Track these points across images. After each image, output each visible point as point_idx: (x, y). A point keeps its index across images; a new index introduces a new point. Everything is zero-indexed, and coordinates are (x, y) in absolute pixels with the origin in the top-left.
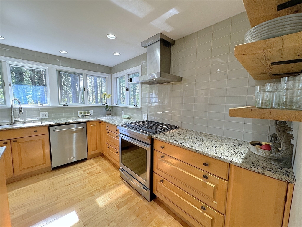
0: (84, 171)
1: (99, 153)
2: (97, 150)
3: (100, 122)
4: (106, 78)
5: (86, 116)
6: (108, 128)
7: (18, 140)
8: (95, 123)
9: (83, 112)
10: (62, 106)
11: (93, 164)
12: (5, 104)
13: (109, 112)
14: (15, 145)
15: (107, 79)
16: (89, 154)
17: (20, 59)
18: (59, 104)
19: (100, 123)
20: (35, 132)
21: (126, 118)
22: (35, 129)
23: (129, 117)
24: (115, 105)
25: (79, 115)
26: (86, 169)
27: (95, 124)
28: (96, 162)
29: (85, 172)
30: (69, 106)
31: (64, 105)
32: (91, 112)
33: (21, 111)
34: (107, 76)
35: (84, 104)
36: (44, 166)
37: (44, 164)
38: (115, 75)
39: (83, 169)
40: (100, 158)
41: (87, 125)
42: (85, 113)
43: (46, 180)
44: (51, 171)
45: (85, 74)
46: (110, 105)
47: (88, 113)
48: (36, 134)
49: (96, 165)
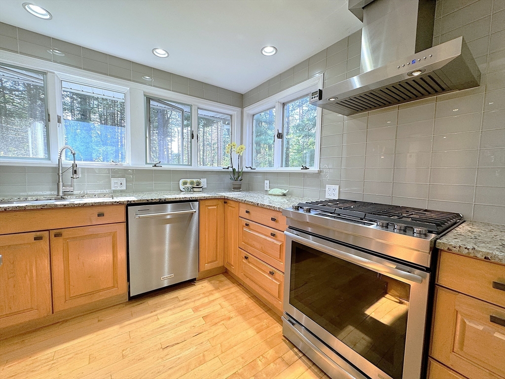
0: (196, 309)
1: (220, 267)
2: (216, 260)
3: (225, 201)
4: (231, 116)
5: (195, 189)
6: (247, 215)
7: (65, 233)
8: (215, 202)
9: (189, 180)
10: (150, 167)
11: (210, 293)
12: (49, 159)
13: (238, 182)
14: (58, 243)
15: (233, 118)
16: (202, 269)
17: (81, 68)
18: (146, 163)
19: (225, 203)
20: (99, 215)
21: (278, 195)
22: (100, 210)
23: (285, 192)
24: (249, 170)
25: (182, 187)
26: (198, 303)
27: (215, 206)
28: (217, 289)
29: (199, 313)
30: (165, 167)
31: (155, 166)
32: (204, 182)
33: (75, 172)
34: (234, 111)
35: (191, 165)
36: (114, 292)
37: (113, 287)
38: (249, 110)
39: (192, 305)
40: (222, 278)
41: (201, 207)
42: (192, 183)
43: (115, 328)
44: (126, 304)
45: (195, 105)
46: (240, 170)
47: (198, 184)
48: (101, 220)
49: (217, 295)
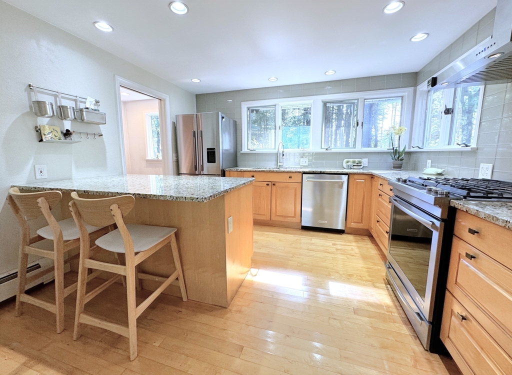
1: (365, 229)
2: (361, 222)
3: (372, 176)
4: (402, 97)
5: (355, 167)
6: (380, 187)
7: (277, 184)
8: (364, 177)
9: (351, 160)
10: (324, 151)
11: (350, 242)
12: (275, 149)
13: (399, 162)
14: (274, 187)
16: (348, 226)
18: (321, 148)
19: (372, 178)
20: (290, 177)
22: (291, 175)
23: (440, 171)
24: (416, 149)
25: (345, 165)
26: (337, 243)
27: (363, 180)
28: (357, 242)
30: (334, 150)
31: (327, 150)
32: (365, 162)
33: (283, 155)
35: (355, 148)
36: (294, 220)
37: (294, 217)
39: (334, 242)
40: (366, 238)
41: (350, 179)
42: (354, 162)
44: (300, 229)
45: (361, 98)
46: (401, 150)
47: (360, 162)
48: (291, 180)
49: (354, 244)
